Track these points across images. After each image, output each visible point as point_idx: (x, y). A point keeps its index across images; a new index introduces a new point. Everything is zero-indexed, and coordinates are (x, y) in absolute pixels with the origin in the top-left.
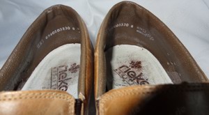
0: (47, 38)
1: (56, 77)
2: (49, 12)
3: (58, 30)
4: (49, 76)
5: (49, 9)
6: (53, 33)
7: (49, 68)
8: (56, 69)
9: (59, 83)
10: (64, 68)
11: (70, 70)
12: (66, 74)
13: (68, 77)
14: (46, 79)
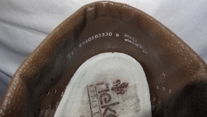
0: (80, 46)
1: (96, 99)
2: (90, 9)
3: (96, 36)
4: (86, 98)
5: (90, 5)
6: (90, 39)
7: (83, 86)
8: (93, 88)
9: (103, 110)
10: (104, 87)
11: (113, 89)
12: (109, 96)
13: (113, 101)
14: (82, 102)
